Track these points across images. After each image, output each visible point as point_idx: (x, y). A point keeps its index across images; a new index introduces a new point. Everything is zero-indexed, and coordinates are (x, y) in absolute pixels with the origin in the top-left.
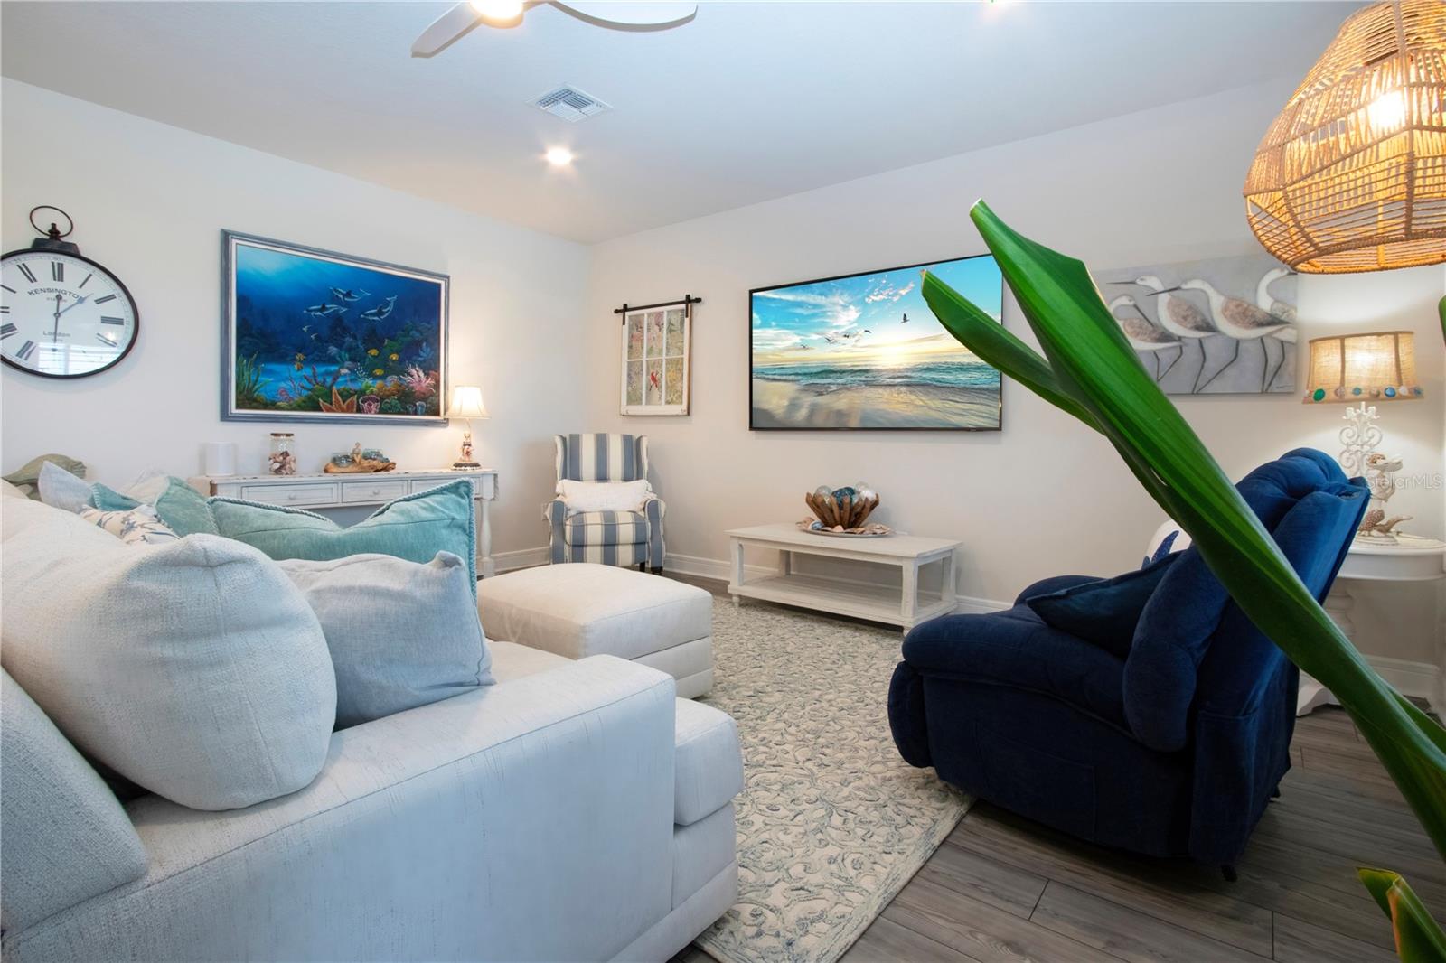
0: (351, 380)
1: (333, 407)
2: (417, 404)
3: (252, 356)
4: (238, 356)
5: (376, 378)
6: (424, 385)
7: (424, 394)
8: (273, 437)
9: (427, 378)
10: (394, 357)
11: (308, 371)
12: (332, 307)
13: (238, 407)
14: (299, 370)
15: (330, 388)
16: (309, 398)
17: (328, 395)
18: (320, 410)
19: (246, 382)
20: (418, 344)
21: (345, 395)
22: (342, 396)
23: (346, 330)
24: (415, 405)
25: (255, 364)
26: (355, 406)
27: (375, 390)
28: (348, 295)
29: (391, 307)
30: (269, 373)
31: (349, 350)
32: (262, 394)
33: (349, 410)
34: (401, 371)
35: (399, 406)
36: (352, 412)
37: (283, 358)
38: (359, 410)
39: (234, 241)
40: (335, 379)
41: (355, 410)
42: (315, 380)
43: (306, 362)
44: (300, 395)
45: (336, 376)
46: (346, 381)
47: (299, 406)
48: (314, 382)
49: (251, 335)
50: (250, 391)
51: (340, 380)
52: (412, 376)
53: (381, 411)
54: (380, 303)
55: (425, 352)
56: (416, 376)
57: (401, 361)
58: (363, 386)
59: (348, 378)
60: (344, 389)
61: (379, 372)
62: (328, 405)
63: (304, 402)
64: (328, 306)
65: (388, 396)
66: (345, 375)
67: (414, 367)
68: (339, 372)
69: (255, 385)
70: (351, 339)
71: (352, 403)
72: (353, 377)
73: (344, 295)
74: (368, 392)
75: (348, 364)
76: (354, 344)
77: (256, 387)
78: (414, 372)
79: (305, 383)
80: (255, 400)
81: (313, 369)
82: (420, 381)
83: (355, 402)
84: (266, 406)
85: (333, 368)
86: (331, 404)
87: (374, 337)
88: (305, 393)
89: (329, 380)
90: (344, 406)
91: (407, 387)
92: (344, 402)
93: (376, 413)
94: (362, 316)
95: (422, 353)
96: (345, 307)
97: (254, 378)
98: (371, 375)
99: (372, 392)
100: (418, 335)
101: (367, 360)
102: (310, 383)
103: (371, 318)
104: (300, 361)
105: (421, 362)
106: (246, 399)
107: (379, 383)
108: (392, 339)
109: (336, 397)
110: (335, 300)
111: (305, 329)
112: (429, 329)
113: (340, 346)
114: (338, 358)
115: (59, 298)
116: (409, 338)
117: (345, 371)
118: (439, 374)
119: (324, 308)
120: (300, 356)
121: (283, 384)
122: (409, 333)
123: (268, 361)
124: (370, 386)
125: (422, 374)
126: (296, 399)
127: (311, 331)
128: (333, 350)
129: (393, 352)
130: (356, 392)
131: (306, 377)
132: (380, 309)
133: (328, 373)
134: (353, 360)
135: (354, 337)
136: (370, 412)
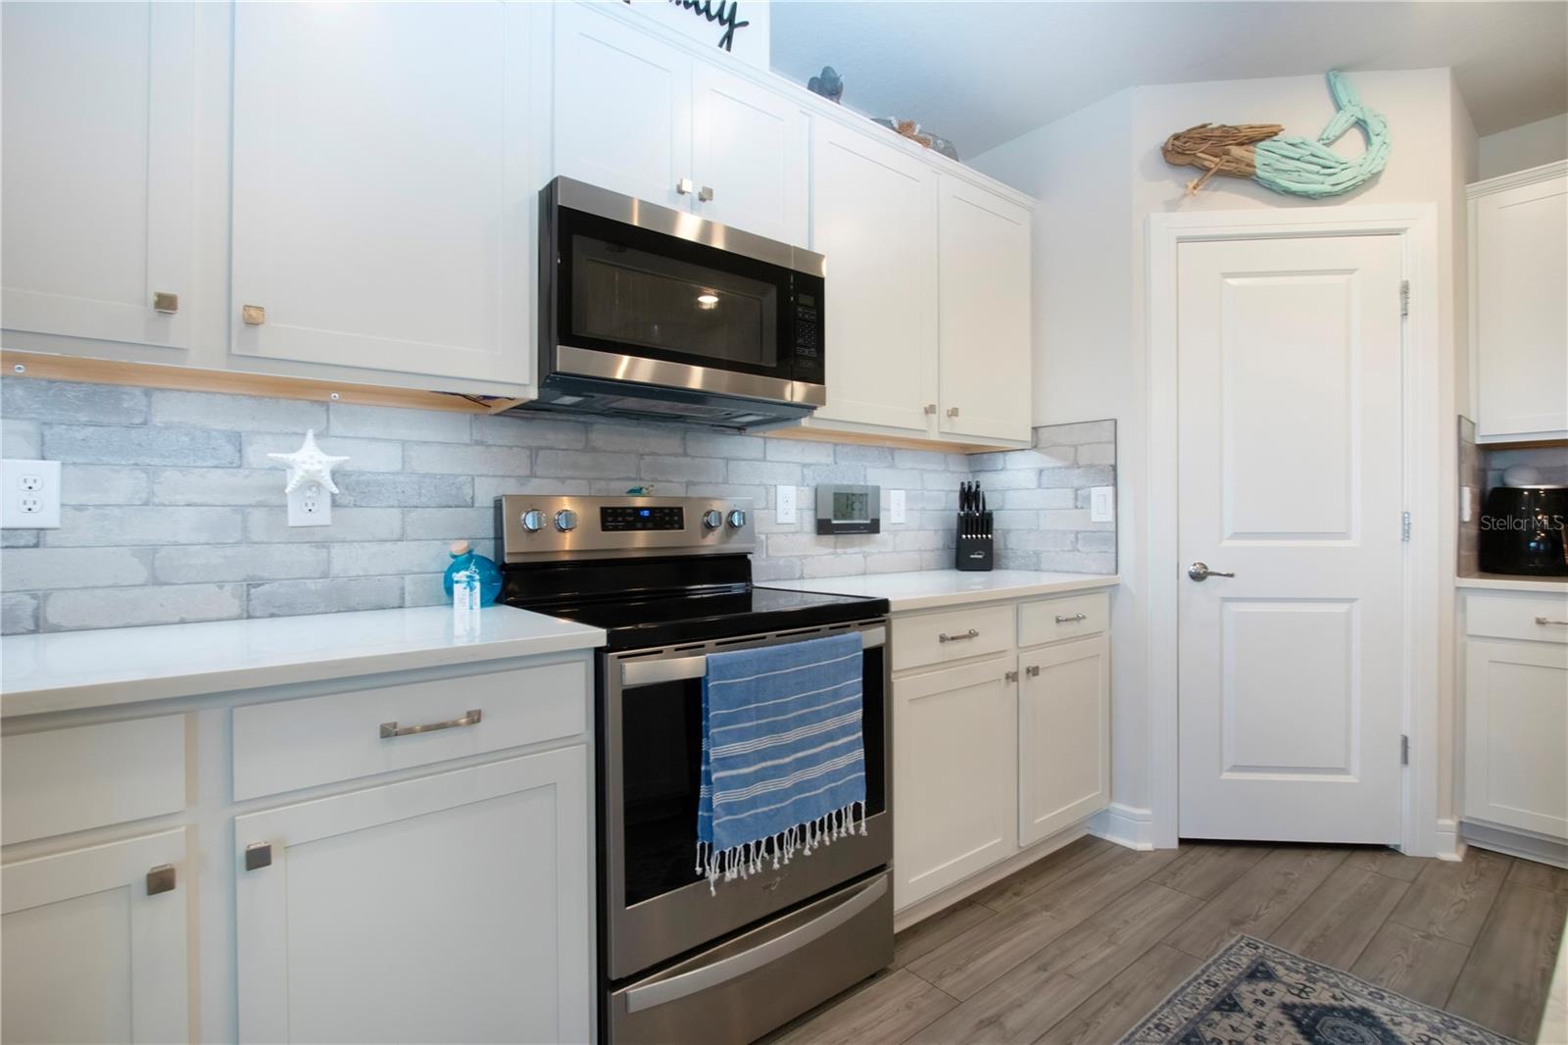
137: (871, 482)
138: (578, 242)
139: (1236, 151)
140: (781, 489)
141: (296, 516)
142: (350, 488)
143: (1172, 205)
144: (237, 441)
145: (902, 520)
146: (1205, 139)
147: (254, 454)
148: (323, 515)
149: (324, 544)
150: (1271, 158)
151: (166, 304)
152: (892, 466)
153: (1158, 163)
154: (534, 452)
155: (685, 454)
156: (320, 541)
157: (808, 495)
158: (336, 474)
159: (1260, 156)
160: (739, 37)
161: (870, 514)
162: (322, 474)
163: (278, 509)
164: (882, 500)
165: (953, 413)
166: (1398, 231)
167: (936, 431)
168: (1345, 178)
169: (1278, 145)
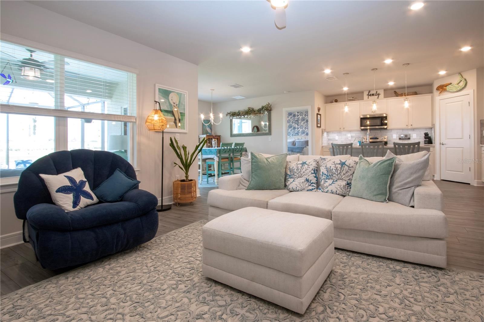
137: (409, 133)
138: (362, 120)
139: (445, 88)
140: (394, 135)
141: (349, 139)
142: (352, 137)
143: (439, 96)
144: (345, 134)
145: (416, 137)
146: (441, 86)
147: (347, 135)
149: (351, 141)
150: (449, 88)
151: (340, 128)
152: (413, 131)
153: (436, 91)
155: (381, 132)
157: (398, 135)
159: (448, 88)
160: (380, 96)
161: (408, 137)
162: (350, 136)
163: (348, 138)
164: (411, 135)
165: (412, 125)
166: (469, 94)
167: (409, 128)
168: (459, 89)
169: (450, 86)
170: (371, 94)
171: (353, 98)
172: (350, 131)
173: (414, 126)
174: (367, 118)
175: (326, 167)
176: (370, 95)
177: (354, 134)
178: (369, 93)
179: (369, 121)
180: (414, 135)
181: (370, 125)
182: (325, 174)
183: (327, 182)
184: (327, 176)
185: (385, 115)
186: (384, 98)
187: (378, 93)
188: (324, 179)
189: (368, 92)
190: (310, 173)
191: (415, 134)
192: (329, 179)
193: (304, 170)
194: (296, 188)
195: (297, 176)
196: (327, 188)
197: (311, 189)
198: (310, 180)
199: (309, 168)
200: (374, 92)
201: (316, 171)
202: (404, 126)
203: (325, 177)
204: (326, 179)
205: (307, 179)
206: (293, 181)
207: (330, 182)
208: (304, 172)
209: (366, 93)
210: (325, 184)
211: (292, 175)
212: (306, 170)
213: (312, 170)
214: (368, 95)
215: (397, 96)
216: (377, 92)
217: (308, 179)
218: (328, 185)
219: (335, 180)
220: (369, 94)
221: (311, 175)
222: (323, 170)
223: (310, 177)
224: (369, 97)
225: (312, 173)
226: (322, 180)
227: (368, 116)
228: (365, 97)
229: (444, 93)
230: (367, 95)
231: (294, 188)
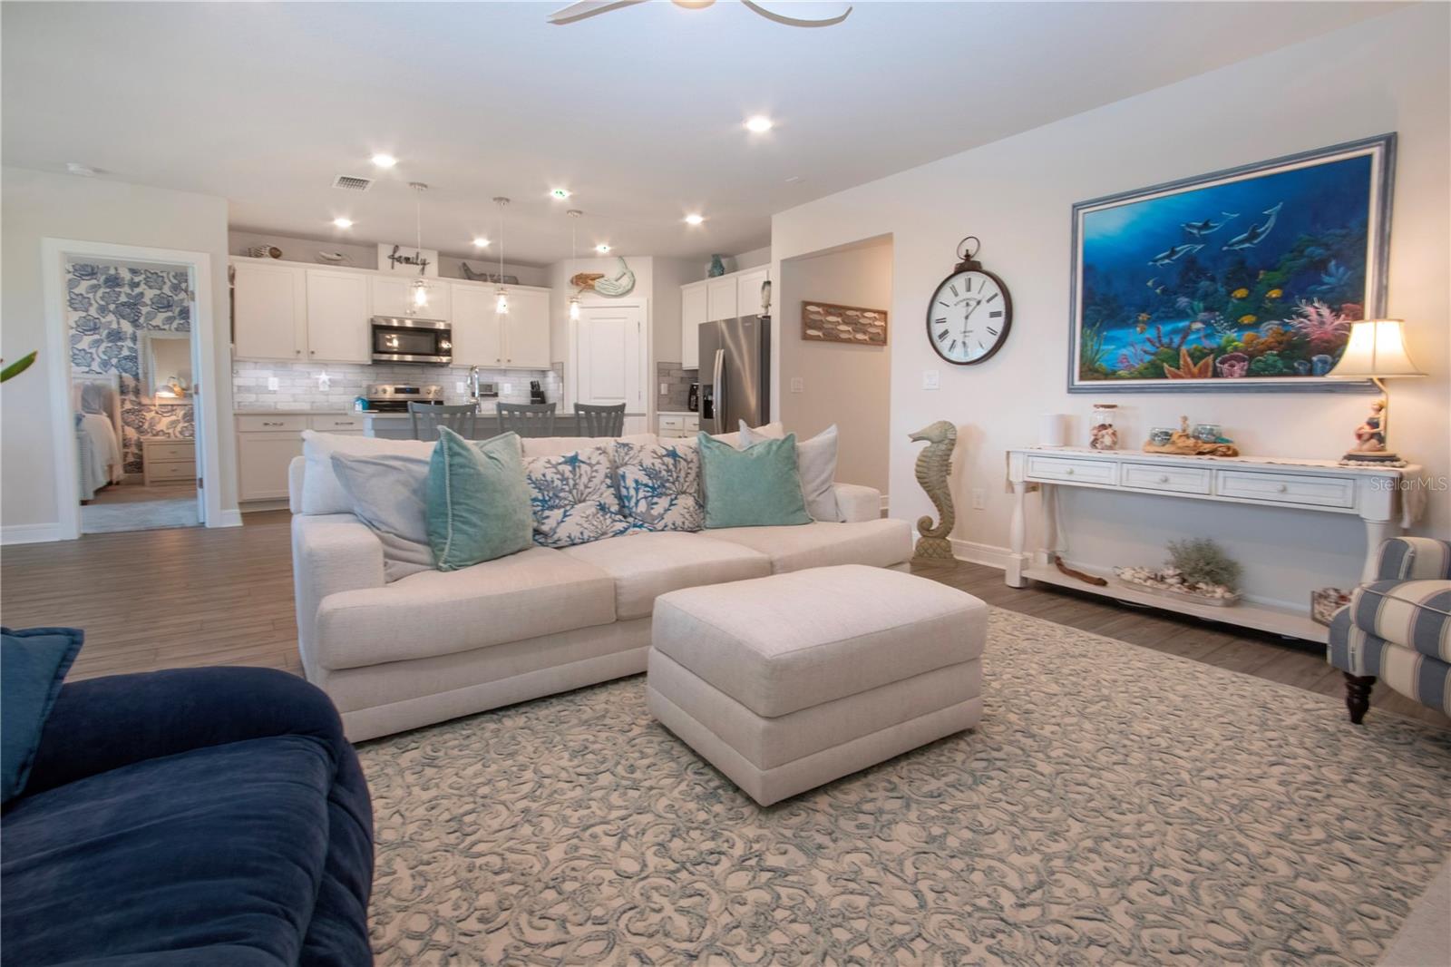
0: (1207, 336)
1: (1181, 373)
2: (1315, 359)
3: (1094, 325)
4: (1083, 327)
5: (1242, 328)
6: (1329, 328)
7: (1327, 342)
8: (1095, 409)
9: (1338, 316)
10: (1275, 294)
11: (1151, 333)
12: (1182, 249)
13: (1082, 378)
14: (1142, 332)
15: (1178, 350)
16: (1152, 363)
17: (1174, 359)
18: (1166, 378)
19: (1089, 353)
20: (1321, 266)
21: (1197, 356)
22: (1192, 359)
23: (1201, 273)
24: (1311, 362)
25: (1098, 333)
26: (1211, 369)
27: (1240, 345)
28: (1206, 226)
29: (1271, 223)
30: (1109, 340)
31: (1205, 297)
32: (1103, 364)
33: (1202, 374)
34: (1285, 310)
35: (1280, 364)
36: (1205, 377)
37: (1126, 322)
38: (1216, 374)
39: (1081, 212)
40: (1184, 338)
41: (1210, 374)
42: (1160, 341)
43: (1149, 323)
44: (1142, 360)
45: (1186, 332)
46: (1199, 338)
47: (1140, 373)
48: (1158, 345)
49: (1096, 304)
50: (1093, 361)
51: (1192, 337)
52: (1306, 317)
53: (1249, 374)
54: (1250, 222)
55: (1336, 274)
56: (1314, 316)
57: (1286, 298)
58: (1223, 342)
59: (1202, 334)
60: (1195, 349)
61: (1247, 320)
62: (1176, 371)
63: (1146, 369)
64: (1178, 249)
65: (1262, 352)
66: (1198, 330)
67: (1310, 302)
68: (1189, 327)
69: (1096, 354)
70: (1208, 283)
71: (1206, 365)
72: (1209, 331)
73: (1200, 229)
74: (1229, 349)
75: (1202, 315)
76: (1212, 288)
77: (1098, 356)
78: (1309, 310)
79: (1149, 347)
80: (1097, 371)
81: (1158, 329)
82: (1322, 323)
83: (1210, 364)
84: (1107, 376)
85: (1182, 324)
86: (1178, 368)
87: (1242, 272)
88: (1148, 358)
89: (1177, 340)
90: (1195, 370)
91: (1295, 334)
92: (1195, 365)
93: (1241, 376)
94: (1225, 248)
95: (1326, 279)
96: (1199, 243)
97: (1095, 348)
98: (1236, 325)
99: (1236, 349)
100: (1320, 251)
101: (1230, 305)
102: (1154, 345)
103: (1237, 248)
104: (1144, 322)
105: (1325, 293)
106: (1090, 370)
107: (1248, 334)
108: (1271, 268)
109: (1185, 359)
110: (1189, 238)
111: (1150, 284)
112: (1344, 236)
113: (1192, 295)
114: (1189, 311)
115: (968, 304)
116: (1303, 261)
117: (1198, 325)
118: (1363, 306)
119: (1173, 252)
120: (1143, 317)
121: (1124, 351)
122: (1302, 251)
123: (1110, 328)
124: (1234, 341)
125: (1325, 311)
126: (1137, 366)
127: (1156, 285)
128: (1183, 301)
129: (1271, 287)
130: (1212, 351)
131: (1149, 340)
132: (1254, 229)
133: (1175, 331)
134: (1208, 309)
135: (1213, 279)
136: (1231, 375)
137: (495, 381)
138: (377, 331)
139: (590, 282)
140: (458, 383)
141: (321, 389)
142: (333, 383)
144: (309, 373)
145: (510, 392)
146: (581, 278)
147: (312, 376)
148: (327, 389)
149: (328, 395)
150: (600, 284)
151: (299, 352)
152: (505, 376)
153: (570, 285)
154: (378, 374)
156: (327, 394)
158: (330, 380)
159: (597, 283)
160: (427, 267)
161: (494, 391)
162: (327, 380)
163: (318, 387)
164: (500, 386)
165: (509, 361)
166: (638, 307)
167: (503, 367)
168: (620, 291)
169: (601, 280)
170: (400, 257)
171: (338, 255)
172: (326, 365)
173: (513, 364)
174: (392, 327)
175: (642, 466)
176: (399, 260)
177: (338, 376)
178: (395, 252)
179: (399, 339)
180: (506, 385)
181: (402, 350)
182: (646, 486)
183: (656, 503)
184: (653, 489)
185: (441, 326)
186: (440, 275)
187: (420, 257)
188: (646, 498)
189: (392, 247)
190: (604, 487)
191: (509, 385)
192: (659, 496)
193: (585, 479)
194: (582, 533)
195: (571, 498)
196: (663, 518)
197: (622, 529)
198: (607, 506)
199: (596, 471)
200: (410, 254)
201: (616, 480)
202: (492, 363)
203: (648, 492)
204: (652, 496)
205: (600, 505)
206: (565, 516)
207: (663, 502)
208: (586, 487)
209: (384, 252)
210: (652, 511)
211: (551, 498)
212: (590, 481)
213: (606, 477)
214: (392, 257)
215: (469, 278)
216: (418, 254)
217: (602, 502)
218: (662, 511)
219: (673, 496)
220: (397, 255)
221: (605, 491)
222: (632, 474)
223: (606, 497)
224: (396, 263)
225: (609, 487)
226: (638, 501)
227: (395, 323)
228: (384, 262)
229: (587, 294)
230: (389, 257)
231: (576, 534)
